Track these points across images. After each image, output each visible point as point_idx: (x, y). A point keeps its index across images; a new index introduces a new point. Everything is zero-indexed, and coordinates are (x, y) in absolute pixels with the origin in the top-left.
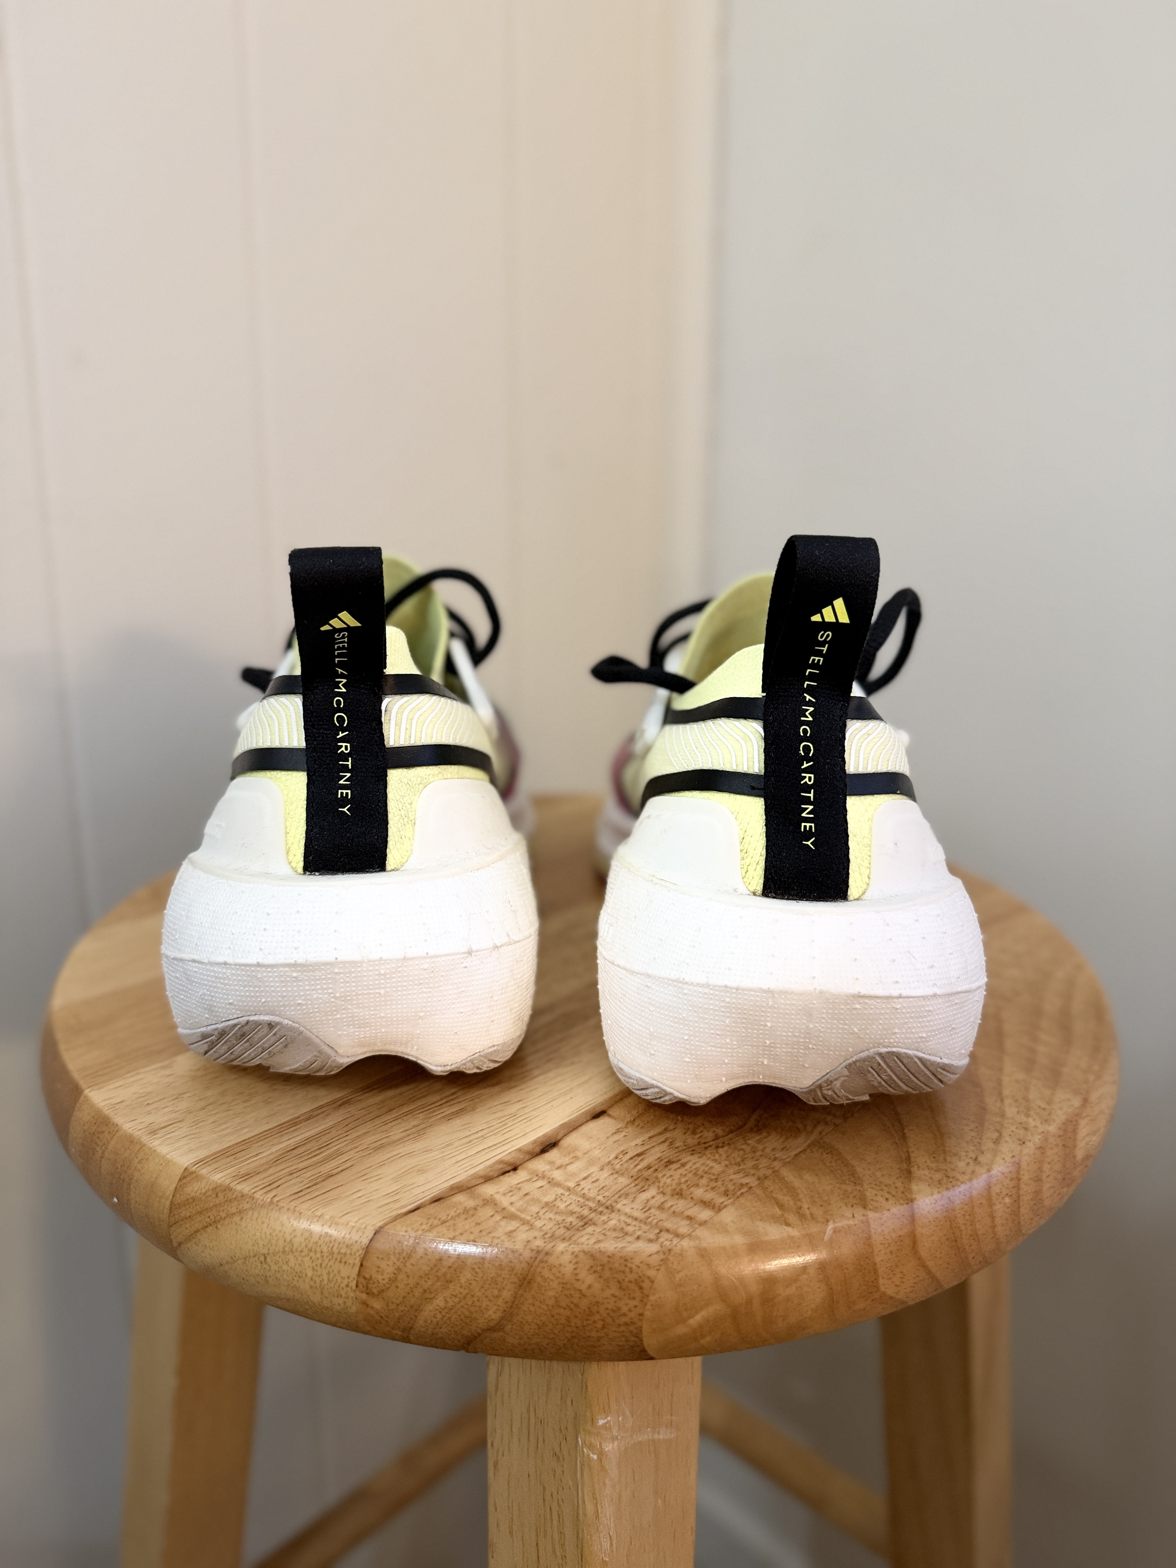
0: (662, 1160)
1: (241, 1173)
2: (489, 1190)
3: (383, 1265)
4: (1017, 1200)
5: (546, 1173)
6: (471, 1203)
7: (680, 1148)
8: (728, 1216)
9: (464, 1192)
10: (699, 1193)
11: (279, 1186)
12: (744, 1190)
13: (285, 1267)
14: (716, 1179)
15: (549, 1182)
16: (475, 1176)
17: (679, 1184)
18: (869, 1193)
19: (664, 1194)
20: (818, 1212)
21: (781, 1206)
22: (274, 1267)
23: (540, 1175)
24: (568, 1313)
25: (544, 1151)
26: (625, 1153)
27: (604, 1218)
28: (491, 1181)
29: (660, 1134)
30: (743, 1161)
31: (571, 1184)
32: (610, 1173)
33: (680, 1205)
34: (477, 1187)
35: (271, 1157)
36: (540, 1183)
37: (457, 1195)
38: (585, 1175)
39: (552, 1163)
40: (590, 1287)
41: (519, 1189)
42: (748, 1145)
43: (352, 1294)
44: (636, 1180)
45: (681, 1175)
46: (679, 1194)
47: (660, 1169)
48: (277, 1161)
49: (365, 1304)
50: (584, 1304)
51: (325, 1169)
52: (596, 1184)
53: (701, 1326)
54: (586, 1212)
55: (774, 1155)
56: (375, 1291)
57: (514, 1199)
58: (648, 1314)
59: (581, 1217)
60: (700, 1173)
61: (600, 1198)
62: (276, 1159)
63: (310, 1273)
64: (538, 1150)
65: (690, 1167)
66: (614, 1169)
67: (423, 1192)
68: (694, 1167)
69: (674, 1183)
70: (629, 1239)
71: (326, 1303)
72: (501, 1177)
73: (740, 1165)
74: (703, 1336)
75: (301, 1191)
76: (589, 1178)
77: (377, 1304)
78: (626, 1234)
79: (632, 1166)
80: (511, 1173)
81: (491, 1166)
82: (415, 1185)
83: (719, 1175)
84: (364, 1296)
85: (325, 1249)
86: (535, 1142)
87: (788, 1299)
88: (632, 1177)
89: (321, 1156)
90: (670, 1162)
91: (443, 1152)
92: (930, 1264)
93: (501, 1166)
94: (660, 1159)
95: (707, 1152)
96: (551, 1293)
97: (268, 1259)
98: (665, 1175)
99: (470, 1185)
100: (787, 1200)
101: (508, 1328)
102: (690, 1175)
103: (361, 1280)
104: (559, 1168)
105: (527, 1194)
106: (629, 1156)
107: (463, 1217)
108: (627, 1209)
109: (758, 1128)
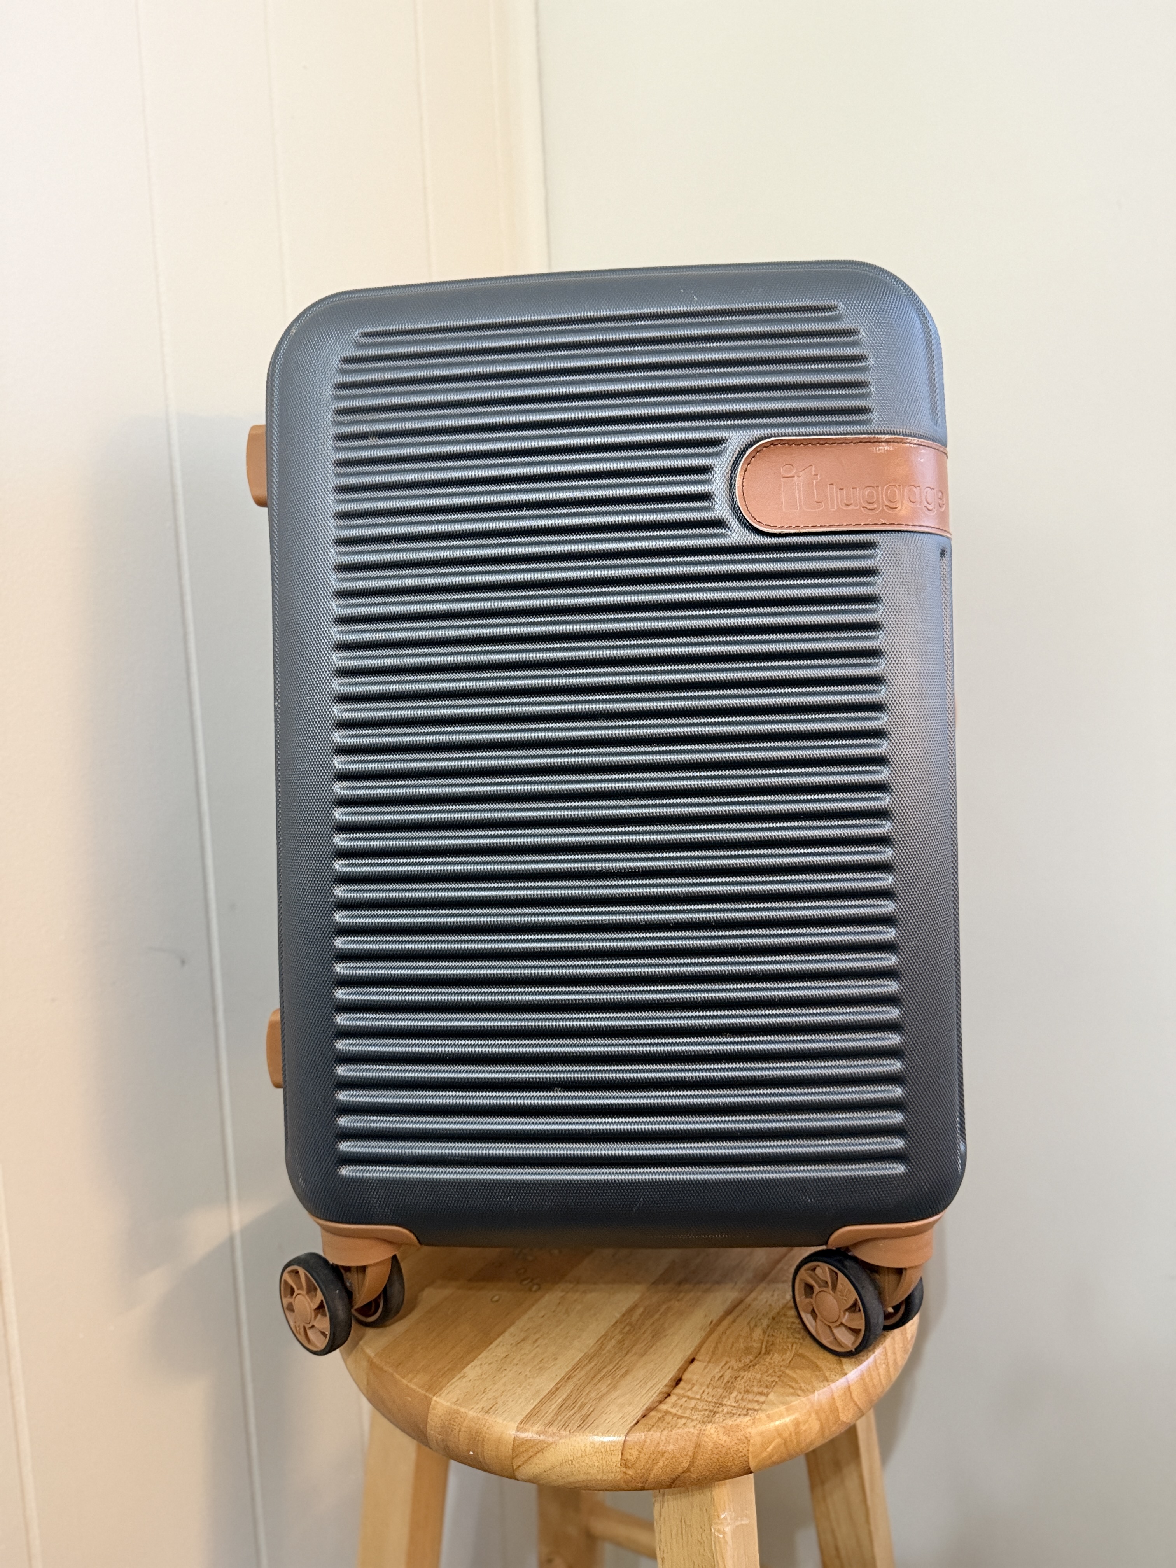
0: (732, 1377)
1: (546, 1423)
2: (663, 1407)
3: (632, 1451)
4: (888, 1365)
5: (684, 1394)
6: (660, 1415)
7: (738, 1370)
8: (772, 1396)
9: (654, 1411)
10: (755, 1389)
12: (774, 1384)
13: (583, 1464)
14: (760, 1381)
15: (688, 1398)
16: (653, 1402)
17: (745, 1387)
18: (827, 1374)
19: (741, 1393)
20: (809, 1387)
21: (793, 1388)
22: (577, 1465)
23: (682, 1395)
24: (717, 1456)
25: (677, 1384)
26: (714, 1377)
27: (721, 1409)
28: (661, 1403)
29: (725, 1364)
30: (767, 1370)
31: (698, 1397)
32: (712, 1388)
33: (750, 1397)
34: (657, 1407)
36: (684, 1399)
37: (651, 1412)
38: (702, 1391)
39: (684, 1389)
40: (725, 1441)
41: (677, 1404)
42: (766, 1362)
43: (618, 1470)
44: (725, 1389)
45: (744, 1382)
46: (747, 1392)
47: (733, 1382)
48: (558, 1413)
49: (625, 1473)
50: (724, 1451)
51: (584, 1412)
52: (709, 1395)
53: (772, 1450)
54: (712, 1408)
55: (780, 1364)
56: (630, 1465)
57: (677, 1409)
58: (751, 1449)
59: (711, 1411)
60: (752, 1380)
61: (714, 1400)
63: (596, 1464)
64: (674, 1383)
65: (746, 1378)
66: (713, 1386)
67: (635, 1414)
68: (748, 1377)
69: (743, 1386)
70: (735, 1416)
71: (605, 1477)
72: (665, 1400)
74: (773, 1456)
76: (704, 1392)
77: (630, 1472)
78: (734, 1414)
79: (720, 1383)
80: (668, 1397)
81: (657, 1396)
83: (760, 1379)
84: (624, 1469)
85: (603, 1450)
86: (670, 1380)
87: (805, 1431)
88: (723, 1388)
89: (578, 1405)
90: (736, 1378)
91: (633, 1392)
92: (858, 1403)
93: (662, 1395)
96: (709, 1448)
97: (574, 1462)
98: (737, 1384)
99: (653, 1407)
100: (793, 1384)
101: (692, 1469)
102: (748, 1382)
103: (623, 1461)
104: (689, 1390)
105: (681, 1406)
106: (717, 1378)
107: (660, 1422)
108: (729, 1403)
109: (768, 1352)
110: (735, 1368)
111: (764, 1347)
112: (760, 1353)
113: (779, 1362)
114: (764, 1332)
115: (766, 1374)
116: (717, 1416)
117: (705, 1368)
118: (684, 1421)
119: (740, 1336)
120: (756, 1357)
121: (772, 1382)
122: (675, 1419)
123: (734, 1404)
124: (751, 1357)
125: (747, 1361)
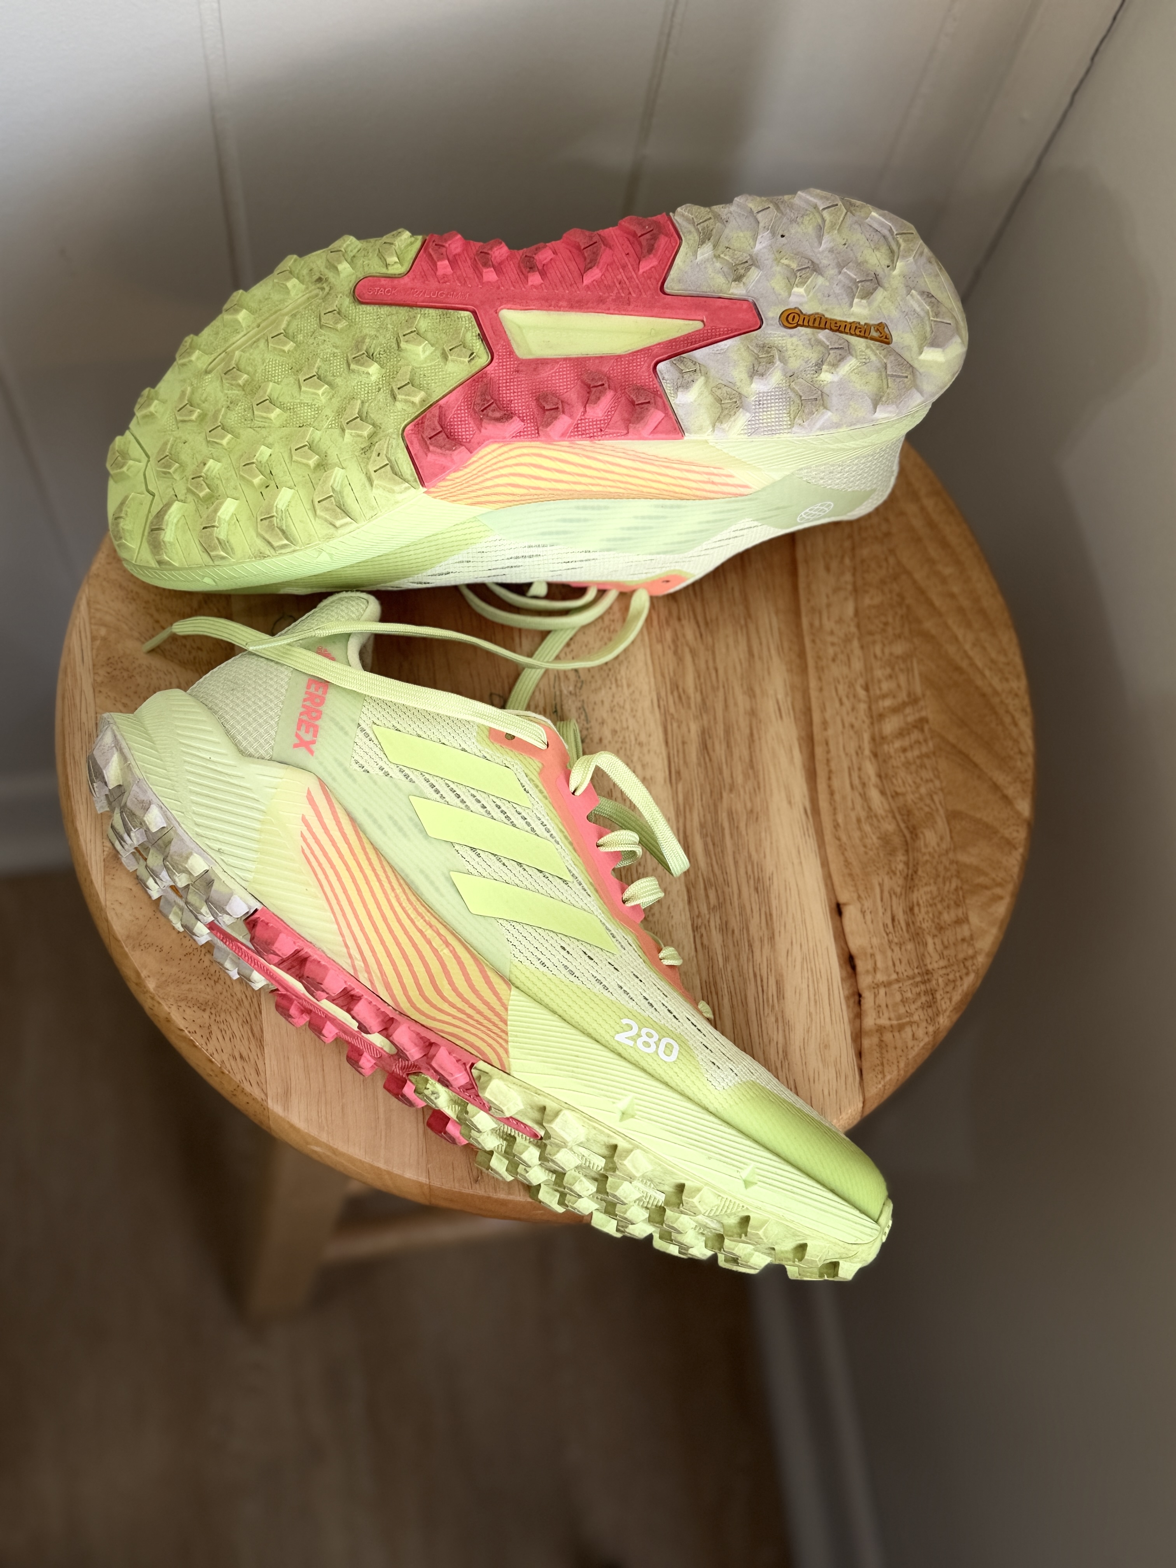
0: (906, 912)
2: (869, 1021)
5: (876, 981)
6: (875, 1040)
7: (903, 892)
8: (975, 919)
9: (863, 1037)
10: (947, 917)
12: (961, 893)
14: (942, 898)
15: (885, 986)
17: (933, 921)
19: (934, 936)
21: (986, 888)
23: (875, 986)
25: (854, 967)
26: (885, 926)
27: (934, 982)
28: (862, 1016)
29: (882, 892)
30: (936, 870)
31: (894, 976)
32: (898, 949)
34: (863, 1027)
36: (882, 991)
38: (890, 964)
39: (868, 972)
41: (879, 1006)
42: (924, 854)
44: (914, 939)
46: (941, 929)
47: (914, 920)
52: (903, 963)
54: (923, 987)
55: (943, 849)
57: (886, 1015)
59: (926, 993)
60: (931, 902)
61: (916, 971)
64: (849, 969)
65: (923, 902)
66: (897, 944)
67: (847, 1056)
68: (925, 902)
70: (958, 983)
72: (863, 1008)
73: (939, 876)
76: (896, 963)
79: (900, 932)
80: (863, 1001)
81: (848, 1007)
82: (838, 1059)
83: (939, 894)
86: (841, 966)
88: (910, 940)
91: (816, 1023)
93: (852, 1001)
94: (904, 912)
95: (916, 881)
99: (858, 1028)
102: (930, 909)
104: (875, 971)
105: (887, 1006)
106: (890, 925)
107: (884, 1051)
108: (935, 966)
109: (914, 831)
110: (898, 890)
111: (902, 825)
112: (906, 841)
113: (938, 845)
114: (883, 793)
115: (940, 880)
116: (938, 996)
117: (863, 913)
118: (908, 1031)
119: (859, 820)
120: (907, 851)
121: (956, 889)
122: (897, 1034)
123: (942, 963)
124: (901, 857)
125: (901, 866)
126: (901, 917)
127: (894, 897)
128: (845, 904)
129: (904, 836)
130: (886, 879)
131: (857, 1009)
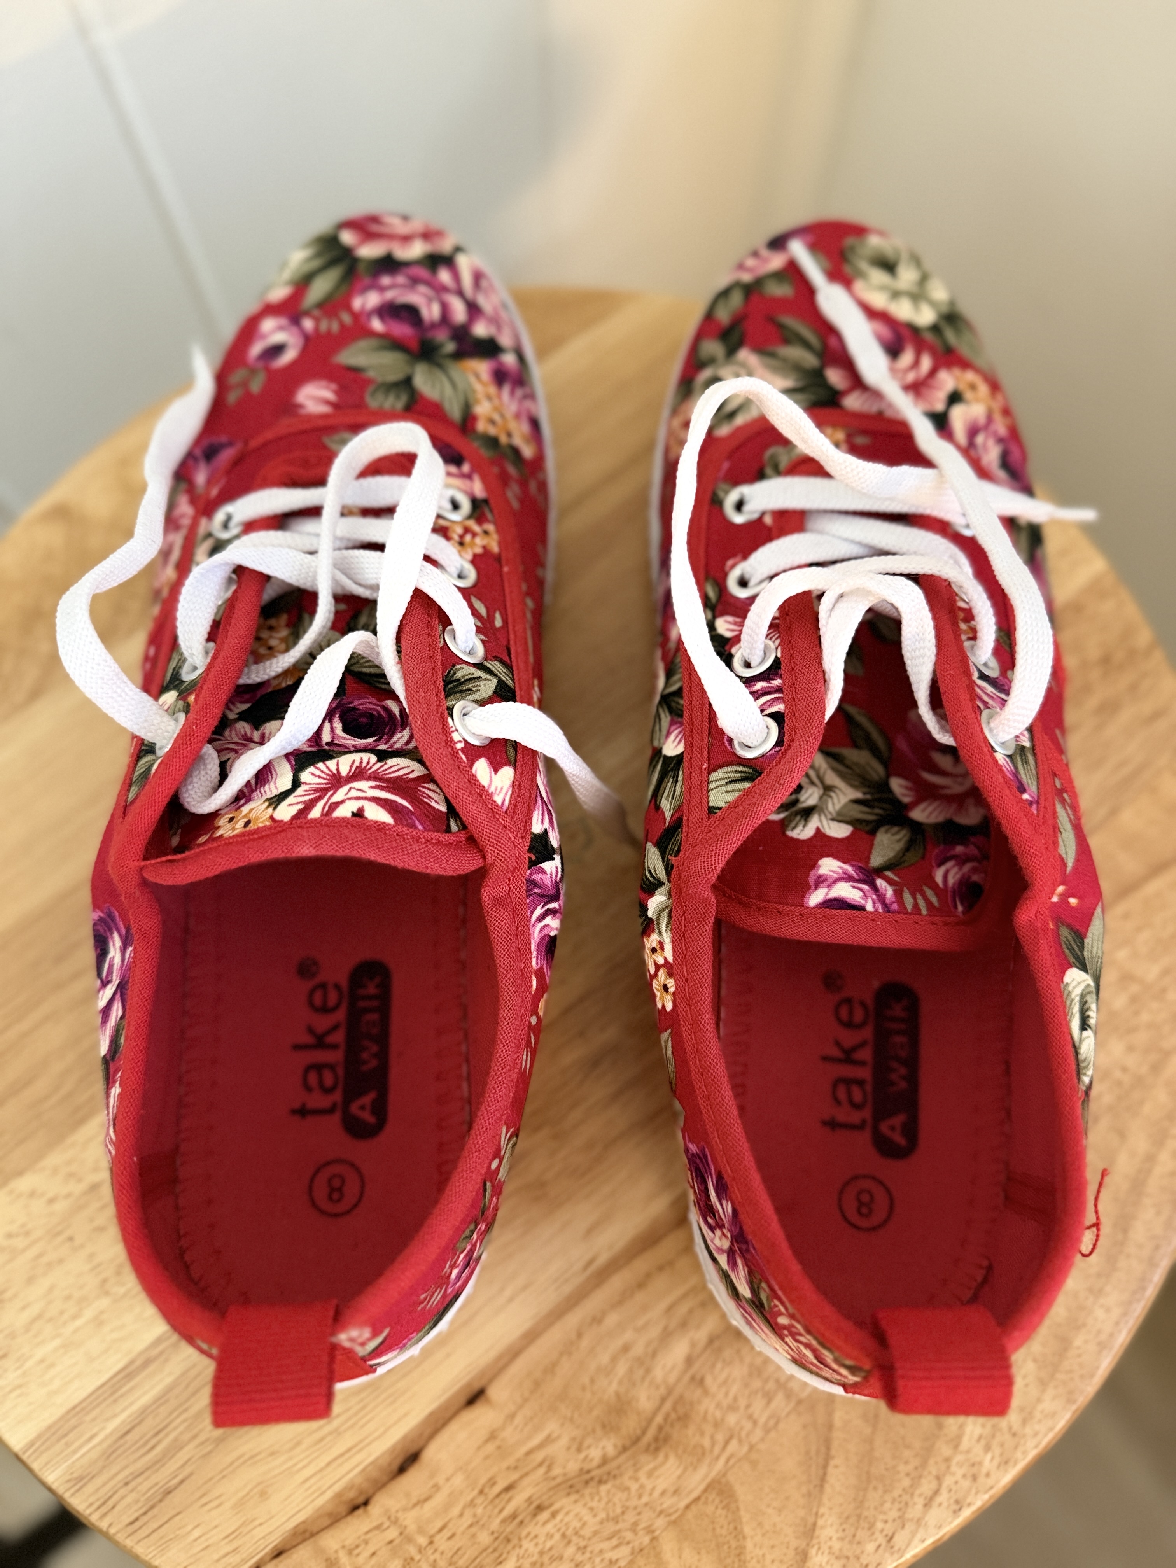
0: (531, 1503)
1: (75, 1475)
2: (335, 1541)
5: (400, 1514)
7: (559, 1480)
9: (308, 1542)
11: (113, 1507)
14: (585, 1547)
15: (401, 1534)
17: (541, 1553)
23: (393, 1518)
25: (402, 1469)
26: (492, 1482)
28: (337, 1524)
29: (541, 1446)
30: (623, 1513)
32: (469, 1522)
34: (322, 1534)
35: (105, 1445)
37: (301, 1546)
38: (439, 1524)
39: (408, 1495)
41: (366, 1542)
42: (637, 1479)
44: (497, 1538)
45: (547, 1534)
47: (526, 1521)
48: (109, 1455)
51: (162, 1476)
52: (451, 1542)
55: (662, 1504)
60: (569, 1532)
62: (110, 1451)
64: (396, 1466)
65: (562, 1521)
66: (475, 1515)
67: (263, 1538)
68: (564, 1522)
69: (537, 1550)
72: (349, 1518)
73: (617, 1522)
75: (137, 1519)
76: (445, 1531)
79: (497, 1510)
80: (360, 1511)
81: (339, 1495)
82: (257, 1523)
83: (590, 1539)
86: (393, 1448)
88: (493, 1533)
89: (159, 1449)
91: (291, 1458)
93: (351, 1494)
94: (529, 1501)
95: (587, 1491)
98: (529, 1534)
99: (315, 1529)
102: (557, 1536)
104: (415, 1505)
106: (497, 1489)
109: (660, 1441)
110: (557, 1471)
111: (659, 1419)
112: (637, 1440)
113: (663, 1493)
114: (689, 1361)
115: (611, 1527)
117: (492, 1436)
119: (626, 1349)
120: (625, 1449)
124: (609, 1445)
125: (595, 1454)
126: (518, 1500)
127: (542, 1470)
128: (488, 1401)
129: (644, 1432)
130: (564, 1441)
131: (343, 1509)
